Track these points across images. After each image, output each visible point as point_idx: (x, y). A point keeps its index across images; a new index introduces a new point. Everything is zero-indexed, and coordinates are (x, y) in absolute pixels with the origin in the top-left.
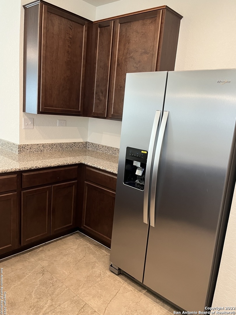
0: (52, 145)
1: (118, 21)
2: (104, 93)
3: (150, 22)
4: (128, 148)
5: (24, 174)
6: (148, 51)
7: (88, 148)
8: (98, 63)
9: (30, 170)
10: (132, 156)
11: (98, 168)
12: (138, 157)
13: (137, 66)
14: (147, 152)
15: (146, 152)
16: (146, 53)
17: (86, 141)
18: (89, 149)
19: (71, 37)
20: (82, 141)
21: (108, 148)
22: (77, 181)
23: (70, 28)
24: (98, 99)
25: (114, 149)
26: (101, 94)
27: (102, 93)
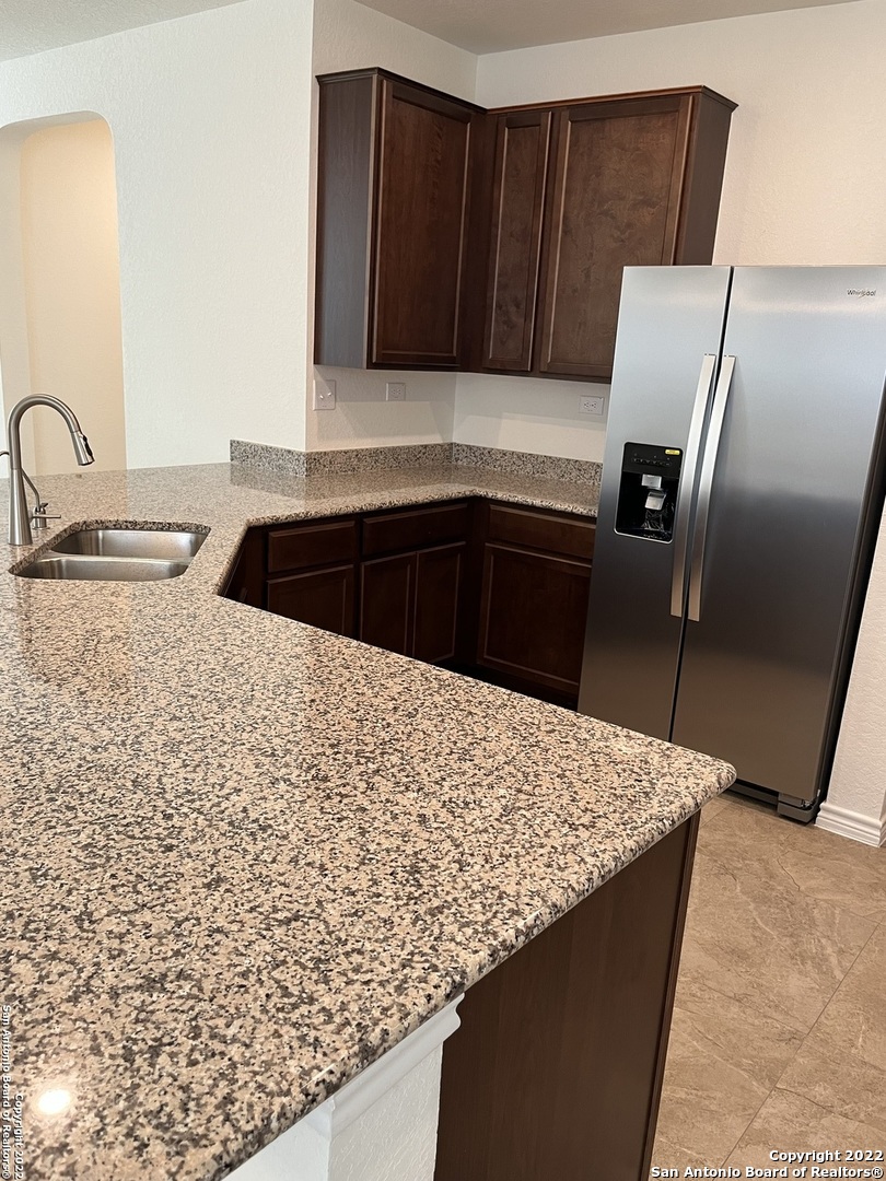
0: (375, 454)
1: (566, 114)
2: (523, 306)
3: (660, 124)
4: (629, 446)
5: (368, 521)
6: (655, 199)
7: (457, 460)
8: (503, 225)
9: (380, 512)
10: (642, 463)
11: (528, 506)
12: (657, 465)
13: (622, 237)
14: (681, 452)
15: (677, 452)
16: (647, 203)
17: (448, 441)
18: (460, 463)
19: (439, 158)
20: (441, 442)
21: (521, 456)
22: (463, 543)
23: (438, 135)
24: (505, 323)
25: (540, 460)
26: (513, 309)
27: (518, 306)
